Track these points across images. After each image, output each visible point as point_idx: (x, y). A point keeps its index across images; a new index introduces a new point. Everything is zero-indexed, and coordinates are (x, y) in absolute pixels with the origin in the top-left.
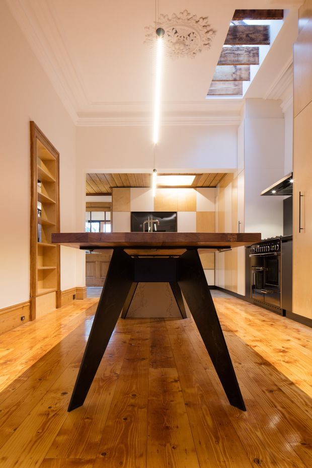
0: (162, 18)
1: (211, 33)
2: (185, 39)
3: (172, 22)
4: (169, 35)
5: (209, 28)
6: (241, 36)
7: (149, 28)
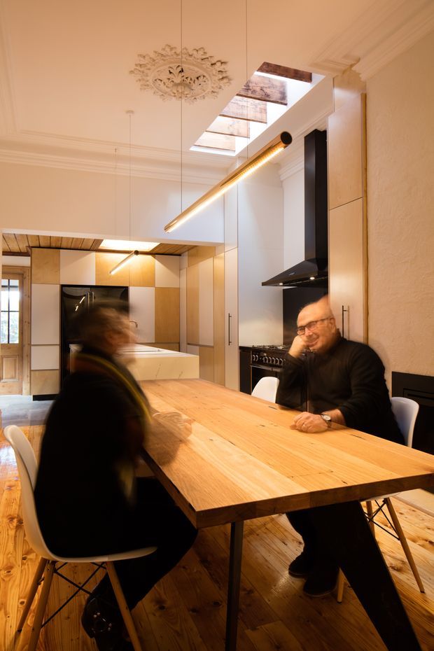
0: (168, 49)
1: (225, 81)
2: (192, 82)
3: (180, 57)
4: (170, 73)
5: (224, 75)
6: (255, 88)
7: (144, 57)
